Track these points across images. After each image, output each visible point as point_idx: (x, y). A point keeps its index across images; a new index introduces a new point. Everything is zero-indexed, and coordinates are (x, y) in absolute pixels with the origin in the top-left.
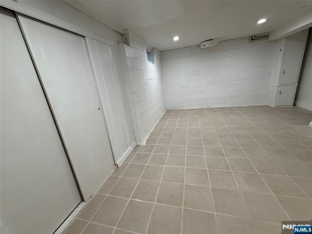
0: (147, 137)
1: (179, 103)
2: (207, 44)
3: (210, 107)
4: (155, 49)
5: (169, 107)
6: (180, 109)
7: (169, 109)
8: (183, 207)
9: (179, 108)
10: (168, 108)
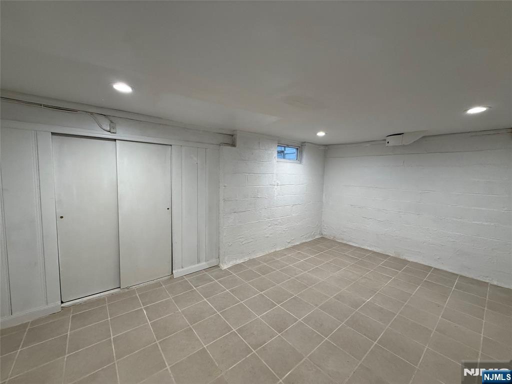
0: (239, 262)
1: (345, 232)
2: (393, 141)
3: (401, 257)
4: (306, 144)
5: (327, 233)
6: (345, 242)
7: (326, 237)
8: (157, 342)
9: (343, 239)
10: (325, 233)
